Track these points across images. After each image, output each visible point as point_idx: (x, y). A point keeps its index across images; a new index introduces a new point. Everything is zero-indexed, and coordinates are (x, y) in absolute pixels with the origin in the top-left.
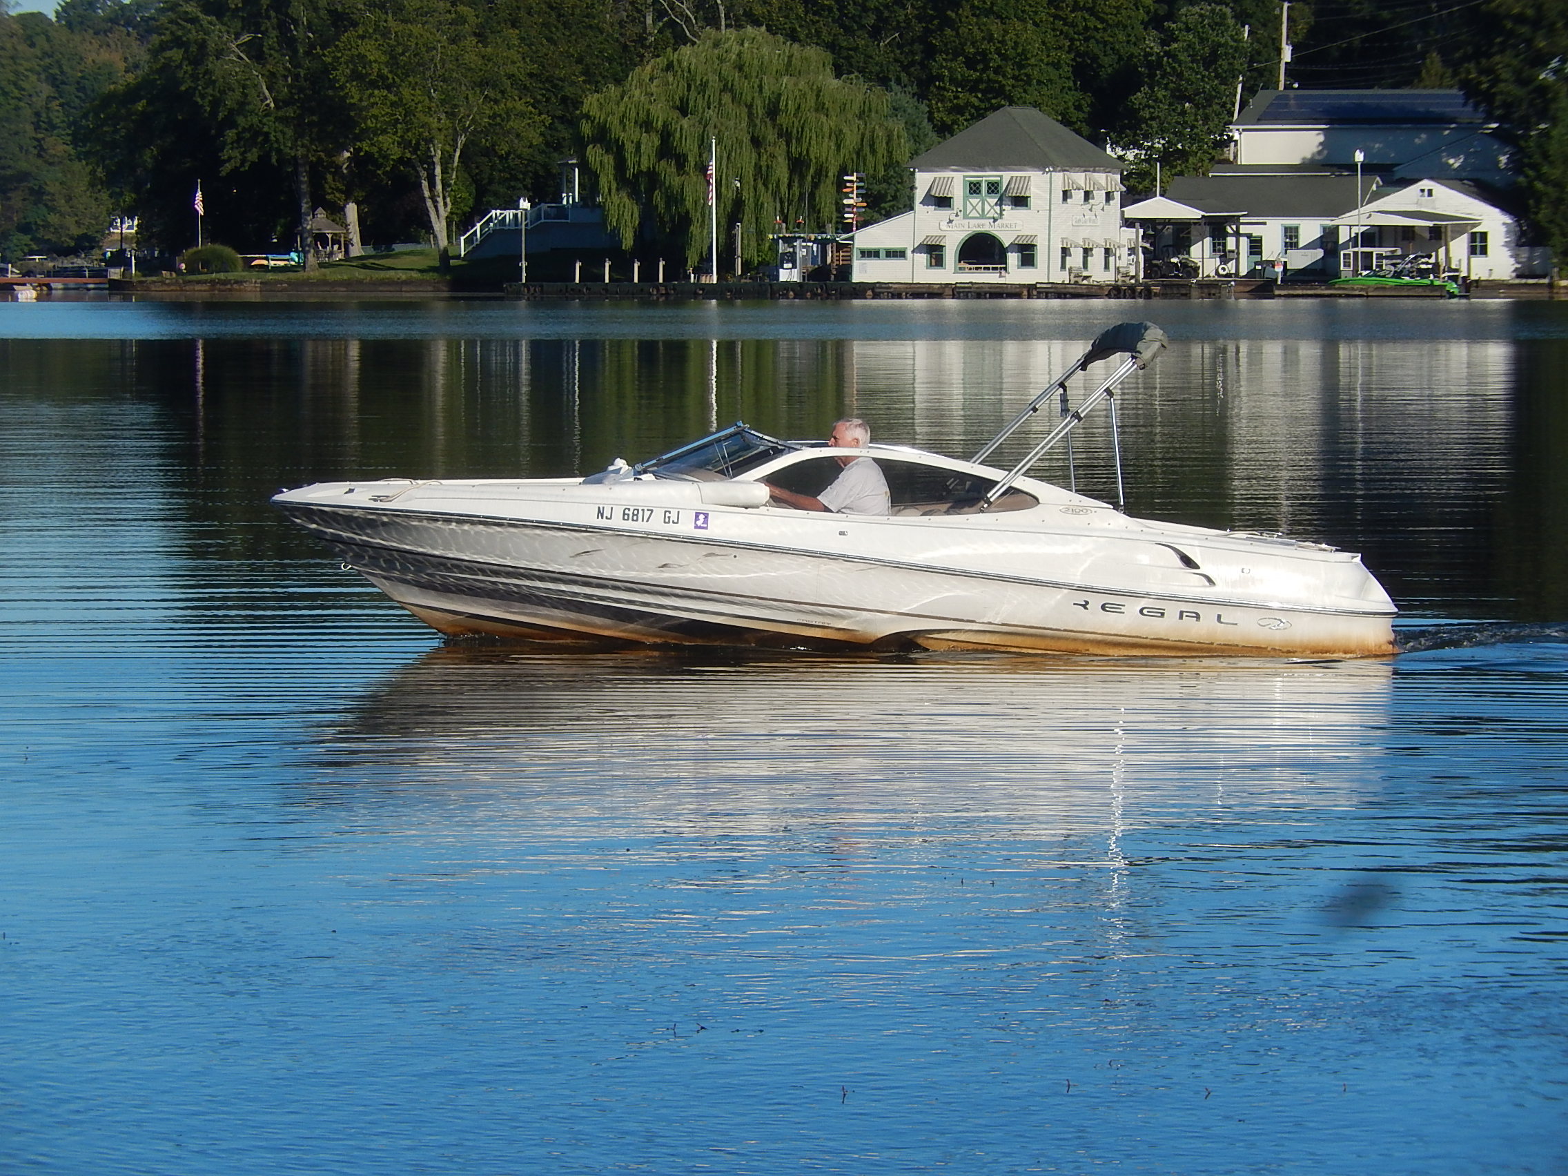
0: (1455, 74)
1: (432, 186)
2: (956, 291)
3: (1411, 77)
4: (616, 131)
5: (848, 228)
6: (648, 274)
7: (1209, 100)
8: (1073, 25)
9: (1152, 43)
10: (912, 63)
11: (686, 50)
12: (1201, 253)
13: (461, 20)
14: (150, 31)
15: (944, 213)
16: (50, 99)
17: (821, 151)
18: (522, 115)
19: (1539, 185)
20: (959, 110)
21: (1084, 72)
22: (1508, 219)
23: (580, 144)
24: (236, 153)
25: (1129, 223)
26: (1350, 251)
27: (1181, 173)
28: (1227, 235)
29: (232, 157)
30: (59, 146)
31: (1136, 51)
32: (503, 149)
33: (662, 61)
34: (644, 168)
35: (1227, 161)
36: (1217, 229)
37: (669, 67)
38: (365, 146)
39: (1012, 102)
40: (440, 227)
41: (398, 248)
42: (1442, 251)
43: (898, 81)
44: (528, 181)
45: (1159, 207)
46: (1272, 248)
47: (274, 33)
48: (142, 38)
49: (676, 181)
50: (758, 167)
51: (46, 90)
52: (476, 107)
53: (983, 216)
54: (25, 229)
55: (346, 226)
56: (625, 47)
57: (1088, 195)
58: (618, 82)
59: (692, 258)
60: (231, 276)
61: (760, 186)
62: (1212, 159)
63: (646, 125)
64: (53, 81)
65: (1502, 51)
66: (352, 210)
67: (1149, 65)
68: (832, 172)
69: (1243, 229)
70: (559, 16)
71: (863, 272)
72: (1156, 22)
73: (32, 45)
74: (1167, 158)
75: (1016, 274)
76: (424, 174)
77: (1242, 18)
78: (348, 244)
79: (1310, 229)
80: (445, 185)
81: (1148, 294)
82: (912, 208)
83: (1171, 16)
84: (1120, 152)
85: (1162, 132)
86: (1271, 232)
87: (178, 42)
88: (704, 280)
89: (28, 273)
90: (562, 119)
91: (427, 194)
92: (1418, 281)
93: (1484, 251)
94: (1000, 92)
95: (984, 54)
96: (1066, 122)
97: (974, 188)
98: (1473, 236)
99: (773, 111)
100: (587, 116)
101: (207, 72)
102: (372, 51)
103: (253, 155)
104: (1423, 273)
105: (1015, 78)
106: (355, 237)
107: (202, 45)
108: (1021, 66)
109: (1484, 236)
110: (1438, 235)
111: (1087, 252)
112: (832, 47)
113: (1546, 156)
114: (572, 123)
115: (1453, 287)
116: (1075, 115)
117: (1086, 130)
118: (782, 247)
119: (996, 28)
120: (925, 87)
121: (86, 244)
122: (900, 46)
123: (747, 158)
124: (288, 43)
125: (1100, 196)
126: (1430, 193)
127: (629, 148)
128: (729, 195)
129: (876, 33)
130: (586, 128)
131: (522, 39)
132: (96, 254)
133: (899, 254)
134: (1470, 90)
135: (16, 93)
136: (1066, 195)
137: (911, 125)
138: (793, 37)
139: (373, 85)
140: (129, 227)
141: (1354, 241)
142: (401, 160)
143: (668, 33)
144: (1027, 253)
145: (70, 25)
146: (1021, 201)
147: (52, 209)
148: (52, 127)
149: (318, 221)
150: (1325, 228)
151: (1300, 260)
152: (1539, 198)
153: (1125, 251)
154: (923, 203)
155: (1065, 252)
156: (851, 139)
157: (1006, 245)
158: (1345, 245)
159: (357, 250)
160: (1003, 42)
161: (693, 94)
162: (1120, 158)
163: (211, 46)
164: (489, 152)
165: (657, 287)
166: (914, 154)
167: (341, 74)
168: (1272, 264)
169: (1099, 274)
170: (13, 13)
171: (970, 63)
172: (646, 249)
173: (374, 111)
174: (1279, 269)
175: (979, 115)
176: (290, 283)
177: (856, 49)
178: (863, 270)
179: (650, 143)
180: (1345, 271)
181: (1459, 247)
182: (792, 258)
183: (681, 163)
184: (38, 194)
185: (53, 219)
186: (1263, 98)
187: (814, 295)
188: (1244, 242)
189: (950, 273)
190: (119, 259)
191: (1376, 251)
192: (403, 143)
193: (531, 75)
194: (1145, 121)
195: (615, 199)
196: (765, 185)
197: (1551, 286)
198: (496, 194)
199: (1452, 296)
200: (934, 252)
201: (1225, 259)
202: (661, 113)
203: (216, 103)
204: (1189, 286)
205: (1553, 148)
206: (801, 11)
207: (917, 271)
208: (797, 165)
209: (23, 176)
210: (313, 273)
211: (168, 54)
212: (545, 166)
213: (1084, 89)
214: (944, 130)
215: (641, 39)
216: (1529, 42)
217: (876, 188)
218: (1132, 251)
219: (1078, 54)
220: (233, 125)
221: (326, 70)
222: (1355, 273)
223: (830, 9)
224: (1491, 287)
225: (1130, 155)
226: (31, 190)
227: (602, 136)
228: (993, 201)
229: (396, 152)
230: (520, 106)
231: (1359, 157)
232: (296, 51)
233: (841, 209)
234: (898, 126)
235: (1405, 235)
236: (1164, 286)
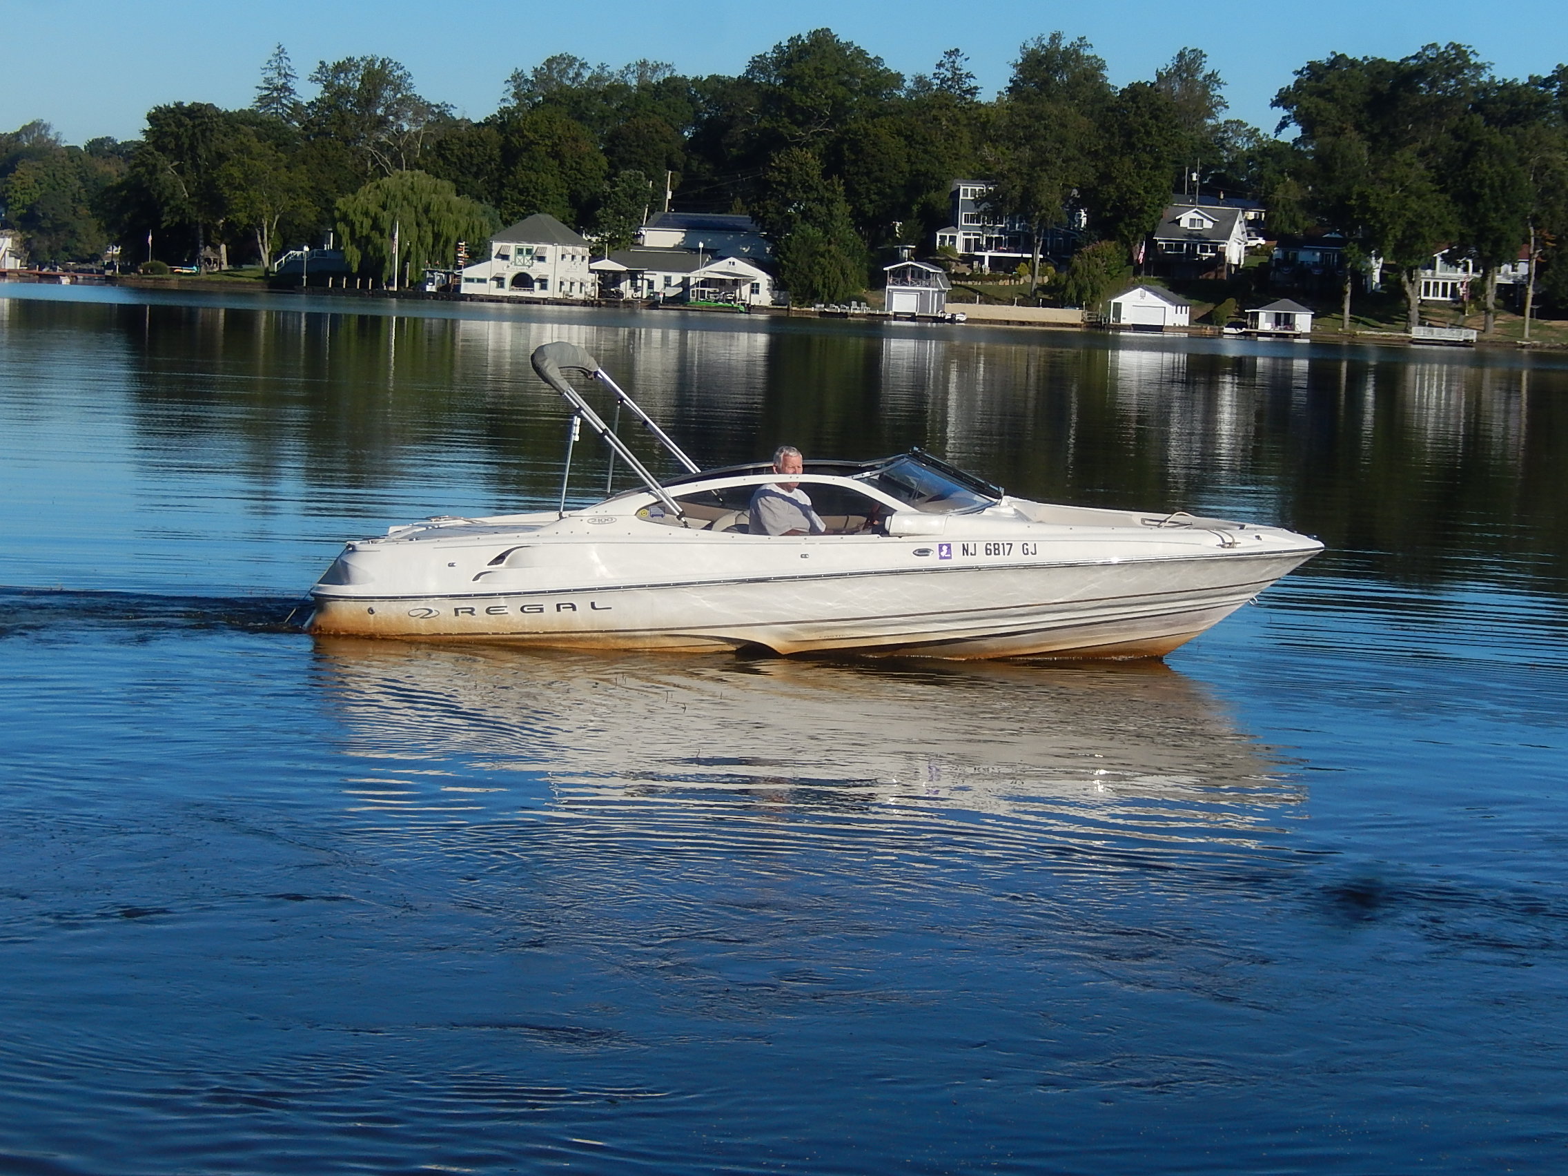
0: (748, 208)
1: (262, 238)
2: (510, 300)
3: (726, 208)
4: (352, 216)
5: (460, 268)
6: (364, 285)
7: (632, 215)
8: (570, 177)
9: (606, 187)
10: (493, 191)
11: (386, 179)
12: (625, 287)
13: (279, 160)
14: (130, 158)
15: (505, 262)
16: (80, 188)
17: (448, 230)
18: (306, 206)
19: (784, 262)
20: (514, 214)
21: (574, 199)
22: (769, 278)
23: (334, 222)
24: (169, 218)
25: (592, 271)
26: (695, 289)
27: (617, 249)
28: (637, 279)
29: (167, 220)
30: (83, 211)
31: (598, 190)
32: (297, 222)
33: (374, 184)
34: (364, 234)
35: (639, 244)
36: (633, 276)
37: (378, 187)
38: (231, 217)
39: (539, 212)
40: (265, 257)
41: (245, 266)
42: (738, 291)
43: (486, 199)
44: (309, 238)
45: (606, 265)
46: (659, 286)
47: (190, 162)
48: (125, 161)
49: (380, 241)
50: (419, 237)
51: (79, 183)
52: (285, 202)
53: (524, 265)
54: (66, 249)
55: (220, 255)
56: (357, 177)
57: (573, 257)
58: (353, 193)
59: (385, 278)
60: (164, 276)
61: (419, 246)
62: (632, 243)
63: (366, 214)
64: (82, 179)
65: (770, 199)
66: (223, 248)
67: (604, 197)
68: (453, 241)
69: (645, 277)
70: (326, 160)
71: (466, 289)
72: (608, 177)
73: (73, 161)
74: (611, 241)
75: (538, 293)
76: (258, 232)
77: (649, 177)
78: (221, 263)
79: (677, 278)
80: (269, 238)
81: (599, 305)
82: (490, 259)
83: (616, 175)
84: (589, 237)
85: (610, 229)
86: (658, 278)
87: (143, 164)
88: (391, 289)
89: (66, 270)
90: (325, 209)
91: (259, 241)
92: (727, 304)
93: (757, 292)
94: (534, 206)
95: (527, 188)
96: (564, 222)
97: (520, 251)
98: (753, 285)
99: (427, 210)
100: (338, 209)
101: (157, 179)
102: (236, 173)
103: (177, 219)
104: (729, 301)
105: (541, 200)
106: (225, 261)
107: (155, 166)
108: (544, 195)
109: (758, 285)
110: (736, 283)
111: (572, 284)
112: (455, 181)
113: (789, 249)
114: (331, 211)
115: (742, 308)
116: (568, 219)
117: (573, 225)
118: (428, 275)
119: (533, 177)
120: (499, 202)
121: (94, 258)
122: (488, 183)
123: (414, 232)
124: (196, 166)
125: (579, 258)
126: (734, 263)
127: (357, 225)
128: (405, 249)
129: (476, 176)
130: (337, 214)
131: (308, 170)
132: (100, 262)
133: (484, 281)
134: (754, 216)
135: (64, 184)
136: (563, 256)
137: (492, 220)
138: (438, 176)
139: (236, 188)
140: (116, 251)
141: (697, 284)
142: (248, 225)
143: (378, 171)
144: (544, 283)
145: (91, 153)
146: (542, 259)
147: (79, 241)
148: (81, 201)
149: (207, 252)
150: (683, 278)
151: (671, 292)
152: (784, 268)
153: (590, 284)
154: (496, 257)
155: (561, 283)
156: (463, 225)
157: (534, 278)
158: (693, 286)
159: (225, 267)
160: (537, 183)
161: (389, 200)
162: (590, 240)
163: (159, 167)
164: (290, 223)
165: (368, 291)
166: (493, 234)
167: (221, 183)
168: (658, 293)
169: (577, 295)
170: (64, 145)
171: (521, 193)
172: (364, 272)
173: (237, 201)
174: (661, 296)
175: (523, 217)
176: (192, 280)
177: (467, 183)
178: (466, 287)
179: (367, 223)
180: (692, 299)
181: (746, 289)
182: (432, 280)
183: (382, 233)
184: (73, 233)
185: (79, 245)
186: (657, 215)
187: (442, 299)
188: (646, 283)
189: (506, 291)
190: (111, 266)
191: (707, 289)
192: (250, 217)
193: (312, 187)
194: (601, 223)
195: (349, 247)
196: (422, 245)
197: (788, 309)
198: (292, 243)
199: (741, 312)
200: (500, 281)
201: (636, 291)
202: (373, 208)
203: (160, 194)
204: (619, 302)
205: (792, 245)
206: (441, 163)
207: (491, 289)
208: (437, 236)
209: (66, 224)
210: (203, 276)
211: (138, 169)
212: (316, 231)
213: (573, 207)
214: (507, 223)
215: (365, 173)
216: (784, 195)
217: (474, 249)
218: (593, 284)
219: (571, 190)
220: (168, 205)
221: (214, 180)
222: (697, 299)
223: (455, 163)
224: (761, 309)
225: (594, 239)
226: (70, 231)
227: (345, 218)
228: (529, 258)
229: (245, 221)
230: (306, 202)
231: (701, 245)
232: (199, 171)
233: (456, 258)
234: (485, 220)
235: (722, 282)
236: (607, 301)
